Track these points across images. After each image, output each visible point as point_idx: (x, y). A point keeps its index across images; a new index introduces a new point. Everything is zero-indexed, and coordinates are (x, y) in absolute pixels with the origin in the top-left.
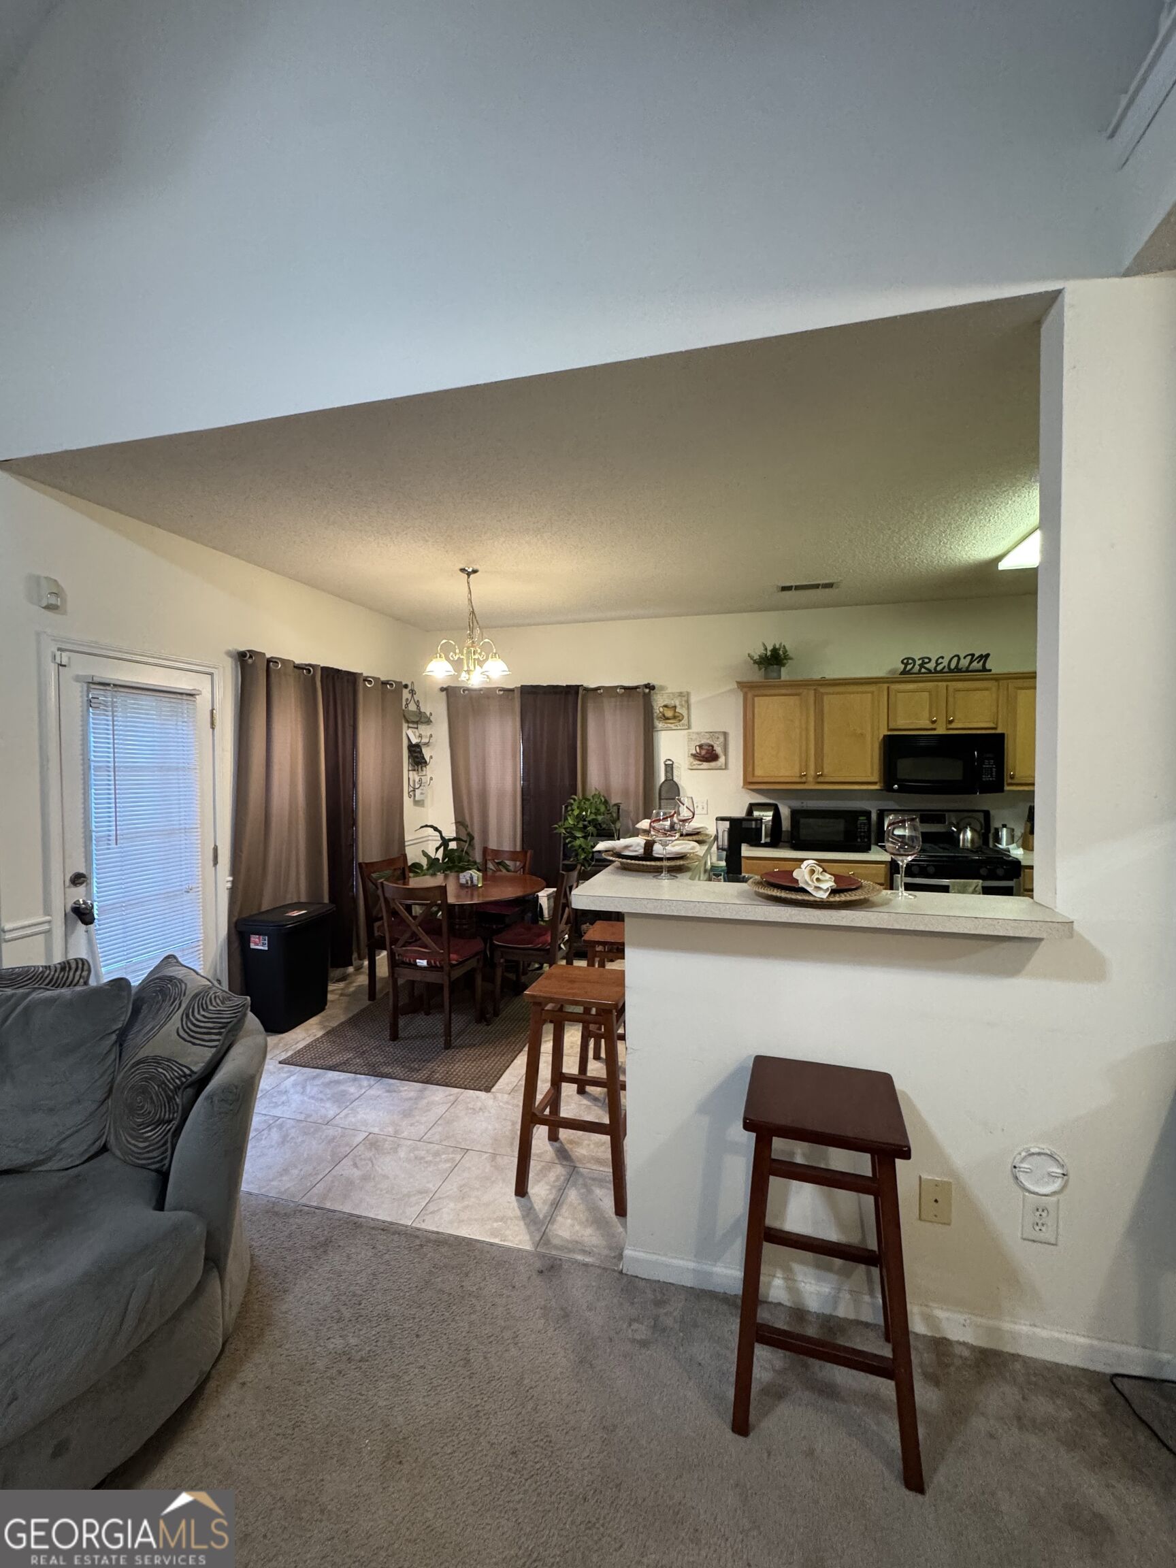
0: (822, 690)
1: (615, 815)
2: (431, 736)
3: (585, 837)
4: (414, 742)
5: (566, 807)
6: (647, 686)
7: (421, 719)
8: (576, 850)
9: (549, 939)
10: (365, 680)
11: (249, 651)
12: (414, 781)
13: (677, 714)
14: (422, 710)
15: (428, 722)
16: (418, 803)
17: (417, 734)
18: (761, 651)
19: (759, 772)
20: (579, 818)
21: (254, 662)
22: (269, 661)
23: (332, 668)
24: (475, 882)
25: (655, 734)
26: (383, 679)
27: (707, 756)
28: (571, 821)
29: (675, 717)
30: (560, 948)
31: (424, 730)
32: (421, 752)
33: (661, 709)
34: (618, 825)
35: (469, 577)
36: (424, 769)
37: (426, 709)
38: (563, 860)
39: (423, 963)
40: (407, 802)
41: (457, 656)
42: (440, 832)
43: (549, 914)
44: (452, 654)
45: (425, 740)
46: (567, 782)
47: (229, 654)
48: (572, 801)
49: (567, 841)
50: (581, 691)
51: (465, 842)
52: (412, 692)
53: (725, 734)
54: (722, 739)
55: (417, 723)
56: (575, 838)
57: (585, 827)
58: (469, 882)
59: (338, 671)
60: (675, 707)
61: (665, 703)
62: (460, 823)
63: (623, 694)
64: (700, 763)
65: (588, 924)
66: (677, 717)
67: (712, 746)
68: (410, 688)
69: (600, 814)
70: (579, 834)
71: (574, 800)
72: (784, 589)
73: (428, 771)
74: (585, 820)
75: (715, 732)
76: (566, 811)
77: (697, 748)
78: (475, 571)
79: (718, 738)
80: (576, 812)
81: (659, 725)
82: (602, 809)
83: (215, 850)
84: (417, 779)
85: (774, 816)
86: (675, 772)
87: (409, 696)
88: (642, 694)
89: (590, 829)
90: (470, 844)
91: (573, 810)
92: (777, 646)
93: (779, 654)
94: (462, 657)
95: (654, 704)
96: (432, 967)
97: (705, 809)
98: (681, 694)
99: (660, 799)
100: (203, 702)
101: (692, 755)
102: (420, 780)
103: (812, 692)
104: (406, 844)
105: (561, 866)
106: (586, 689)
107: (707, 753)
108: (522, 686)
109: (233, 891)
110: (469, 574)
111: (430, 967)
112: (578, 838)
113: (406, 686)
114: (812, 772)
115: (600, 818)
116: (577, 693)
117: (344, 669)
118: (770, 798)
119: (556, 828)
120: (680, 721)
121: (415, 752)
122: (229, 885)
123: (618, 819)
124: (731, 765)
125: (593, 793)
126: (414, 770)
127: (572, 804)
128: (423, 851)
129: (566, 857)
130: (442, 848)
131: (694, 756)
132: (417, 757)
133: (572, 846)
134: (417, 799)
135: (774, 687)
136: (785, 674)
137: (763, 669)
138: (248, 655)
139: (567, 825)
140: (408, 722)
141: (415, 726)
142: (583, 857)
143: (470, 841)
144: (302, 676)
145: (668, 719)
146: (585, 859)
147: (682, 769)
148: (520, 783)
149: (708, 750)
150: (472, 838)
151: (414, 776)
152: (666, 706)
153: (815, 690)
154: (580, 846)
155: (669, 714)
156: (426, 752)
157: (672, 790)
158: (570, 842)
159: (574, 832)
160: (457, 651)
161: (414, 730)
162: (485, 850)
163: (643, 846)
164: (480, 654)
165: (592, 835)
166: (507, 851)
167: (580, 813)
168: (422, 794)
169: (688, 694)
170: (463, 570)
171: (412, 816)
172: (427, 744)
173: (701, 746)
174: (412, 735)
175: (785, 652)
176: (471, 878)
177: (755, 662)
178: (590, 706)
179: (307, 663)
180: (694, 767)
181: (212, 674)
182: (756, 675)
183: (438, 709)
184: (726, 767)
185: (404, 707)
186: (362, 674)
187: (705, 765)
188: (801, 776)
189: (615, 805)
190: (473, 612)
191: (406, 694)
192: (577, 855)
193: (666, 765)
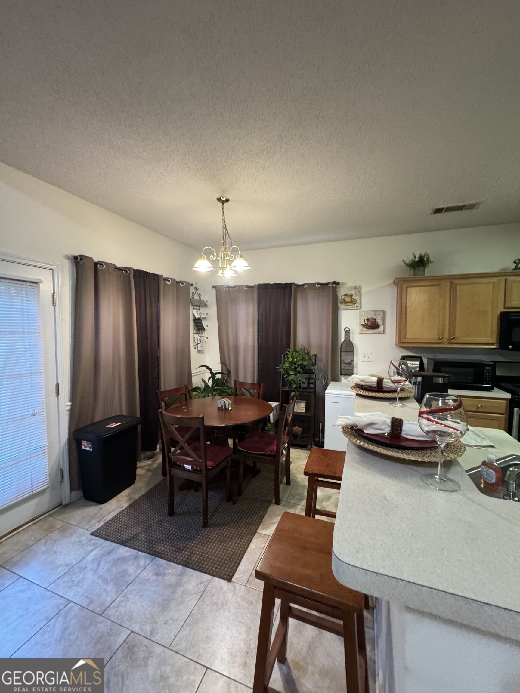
0: (456, 282)
1: (314, 361)
2: (207, 314)
3: (295, 375)
4: (197, 317)
5: (284, 356)
6: (334, 283)
7: (202, 304)
8: (290, 382)
9: (275, 448)
10: (165, 279)
11: (80, 256)
12: (197, 339)
13: (353, 300)
14: (202, 299)
15: (205, 305)
16: (199, 352)
17: (199, 313)
18: (412, 258)
19: (409, 336)
20: (292, 363)
21: (84, 262)
22: (96, 264)
23: (143, 271)
24: (227, 407)
25: (339, 312)
26: (177, 280)
27: (372, 325)
28: (287, 364)
29: (351, 302)
30: (282, 453)
31: (203, 310)
32: (201, 323)
33: (343, 297)
34: (316, 367)
35: (223, 204)
36: (203, 332)
37: (204, 298)
38: (282, 387)
39: (189, 467)
40: (193, 351)
41: (215, 258)
42: (210, 369)
43: (273, 419)
44: (211, 256)
45: (203, 316)
46: (284, 341)
47: (67, 257)
48: (288, 352)
49: (285, 377)
50: (293, 287)
51: (226, 374)
52: (196, 289)
53: (384, 312)
54: (382, 315)
55: (199, 306)
56: (289, 375)
57: (296, 368)
58: (223, 407)
59: (147, 273)
60: (352, 295)
61: (345, 293)
62: (223, 363)
63: (319, 288)
64: (367, 330)
65: (297, 427)
66: (353, 302)
67: (375, 320)
68: (194, 286)
69: (305, 361)
70: (292, 373)
71: (289, 351)
72: (438, 211)
73: (206, 334)
74: (295, 364)
75: (378, 311)
76: (284, 358)
77: (366, 320)
78: (227, 201)
79: (379, 314)
80: (290, 360)
81: (341, 306)
82: (307, 358)
83: (57, 386)
84: (199, 338)
85: (420, 364)
86: (351, 336)
87: (194, 291)
88: (331, 288)
89: (299, 369)
90: (228, 376)
91: (288, 358)
92: (423, 254)
93: (424, 259)
94: (218, 258)
95: (339, 294)
96: (195, 470)
97: (370, 357)
98: (355, 288)
99: (341, 352)
100: (46, 288)
101: (362, 325)
102: (200, 339)
103: (448, 284)
104: (192, 375)
105: (281, 391)
106: (297, 286)
107: (372, 324)
108: (258, 284)
109: (72, 412)
110: (223, 202)
111: (193, 471)
112: (292, 375)
113: (192, 285)
114: (447, 336)
115: (305, 363)
116: (291, 288)
117: (151, 272)
118: (415, 353)
119: (278, 369)
120: (355, 304)
121: (197, 323)
122: (69, 408)
123: (316, 364)
124: (387, 330)
125: (300, 348)
126: (197, 333)
127: (288, 354)
128: (202, 379)
129: (284, 385)
130: (212, 379)
131: (363, 326)
132: (199, 326)
133: (288, 380)
134: (199, 349)
135: (420, 280)
136: (429, 272)
137: (413, 270)
138: (79, 258)
139: (285, 367)
140: (193, 306)
141: (198, 308)
142: (294, 387)
143: (228, 374)
144: (122, 275)
145: (347, 303)
146: (295, 388)
147: (355, 334)
148: (257, 341)
149: (372, 322)
150: (229, 372)
151: (197, 336)
152: (346, 295)
153: (451, 282)
154: (293, 380)
155: (348, 299)
156: (204, 323)
157: (349, 347)
158: (286, 377)
159: (289, 371)
160: (215, 254)
161: (197, 310)
162: (236, 382)
163: (390, 424)
164: (230, 256)
165: (300, 373)
166: (248, 383)
167: (293, 360)
168: (201, 346)
169: (360, 287)
170: (219, 199)
171: (196, 359)
172: (205, 318)
173: (368, 320)
174: (195, 313)
175: (428, 258)
176: (225, 404)
177: (407, 265)
178: (299, 295)
179: (125, 266)
180: (363, 332)
181: (53, 270)
182: (408, 273)
183: (210, 297)
184: (384, 333)
185: (191, 297)
186: (162, 275)
187: (371, 331)
188: (439, 339)
189: (314, 355)
190: (226, 228)
191: (192, 289)
192: (290, 385)
193: (345, 331)
